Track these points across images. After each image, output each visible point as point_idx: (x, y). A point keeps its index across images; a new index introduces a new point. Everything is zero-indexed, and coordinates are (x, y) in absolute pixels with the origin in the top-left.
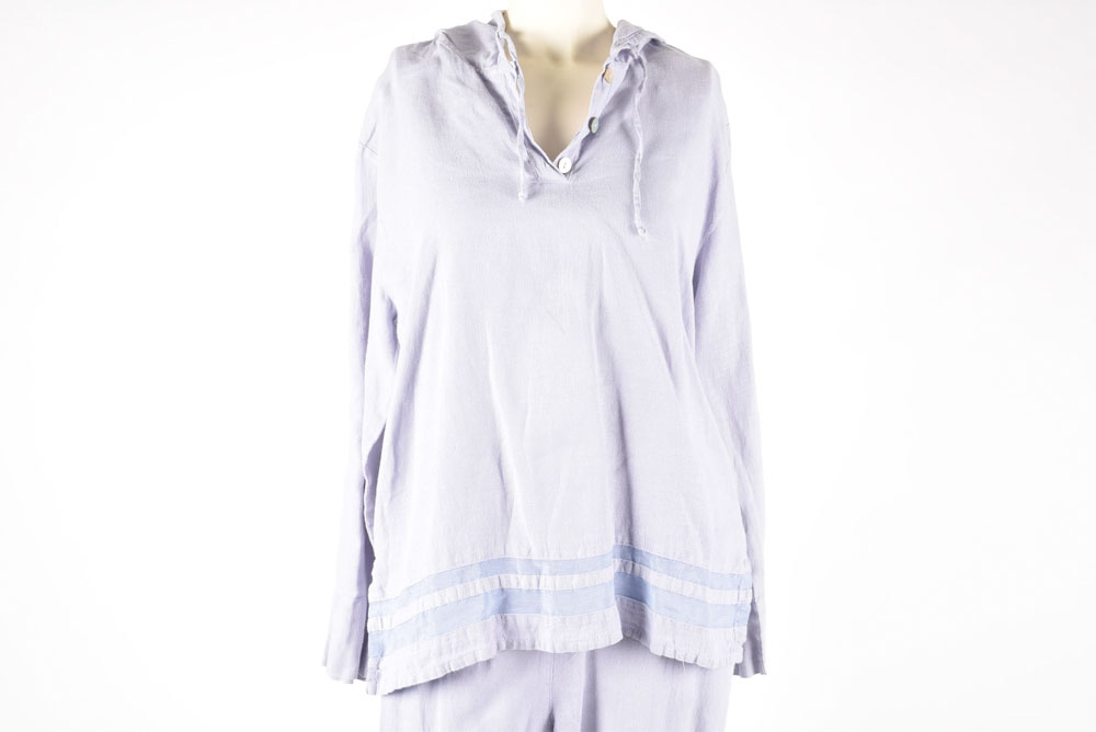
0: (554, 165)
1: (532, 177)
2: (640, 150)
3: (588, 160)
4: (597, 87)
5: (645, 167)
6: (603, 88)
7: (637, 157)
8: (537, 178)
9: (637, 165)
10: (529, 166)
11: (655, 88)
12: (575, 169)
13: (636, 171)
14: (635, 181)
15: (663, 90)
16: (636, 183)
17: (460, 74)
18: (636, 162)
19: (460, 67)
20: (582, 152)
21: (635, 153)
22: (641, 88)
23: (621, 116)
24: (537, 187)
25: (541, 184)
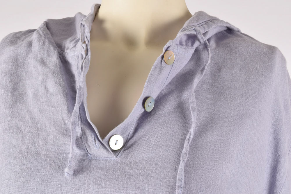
0: (104, 142)
1: (82, 153)
2: (192, 131)
3: (141, 138)
4: (155, 68)
5: (194, 147)
6: (161, 70)
7: (188, 137)
8: (87, 155)
9: (186, 145)
10: (80, 142)
11: (218, 70)
12: (126, 146)
13: (184, 151)
14: (181, 161)
15: (225, 73)
16: (182, 165)
17: (45, 55)
18: (186, 141)
19: (46, 50)
20: (136, 130)
21: (188, 132)
22: (203, 70)
23: (180, 96)
24: (86, 163)
25: (90, 161)
